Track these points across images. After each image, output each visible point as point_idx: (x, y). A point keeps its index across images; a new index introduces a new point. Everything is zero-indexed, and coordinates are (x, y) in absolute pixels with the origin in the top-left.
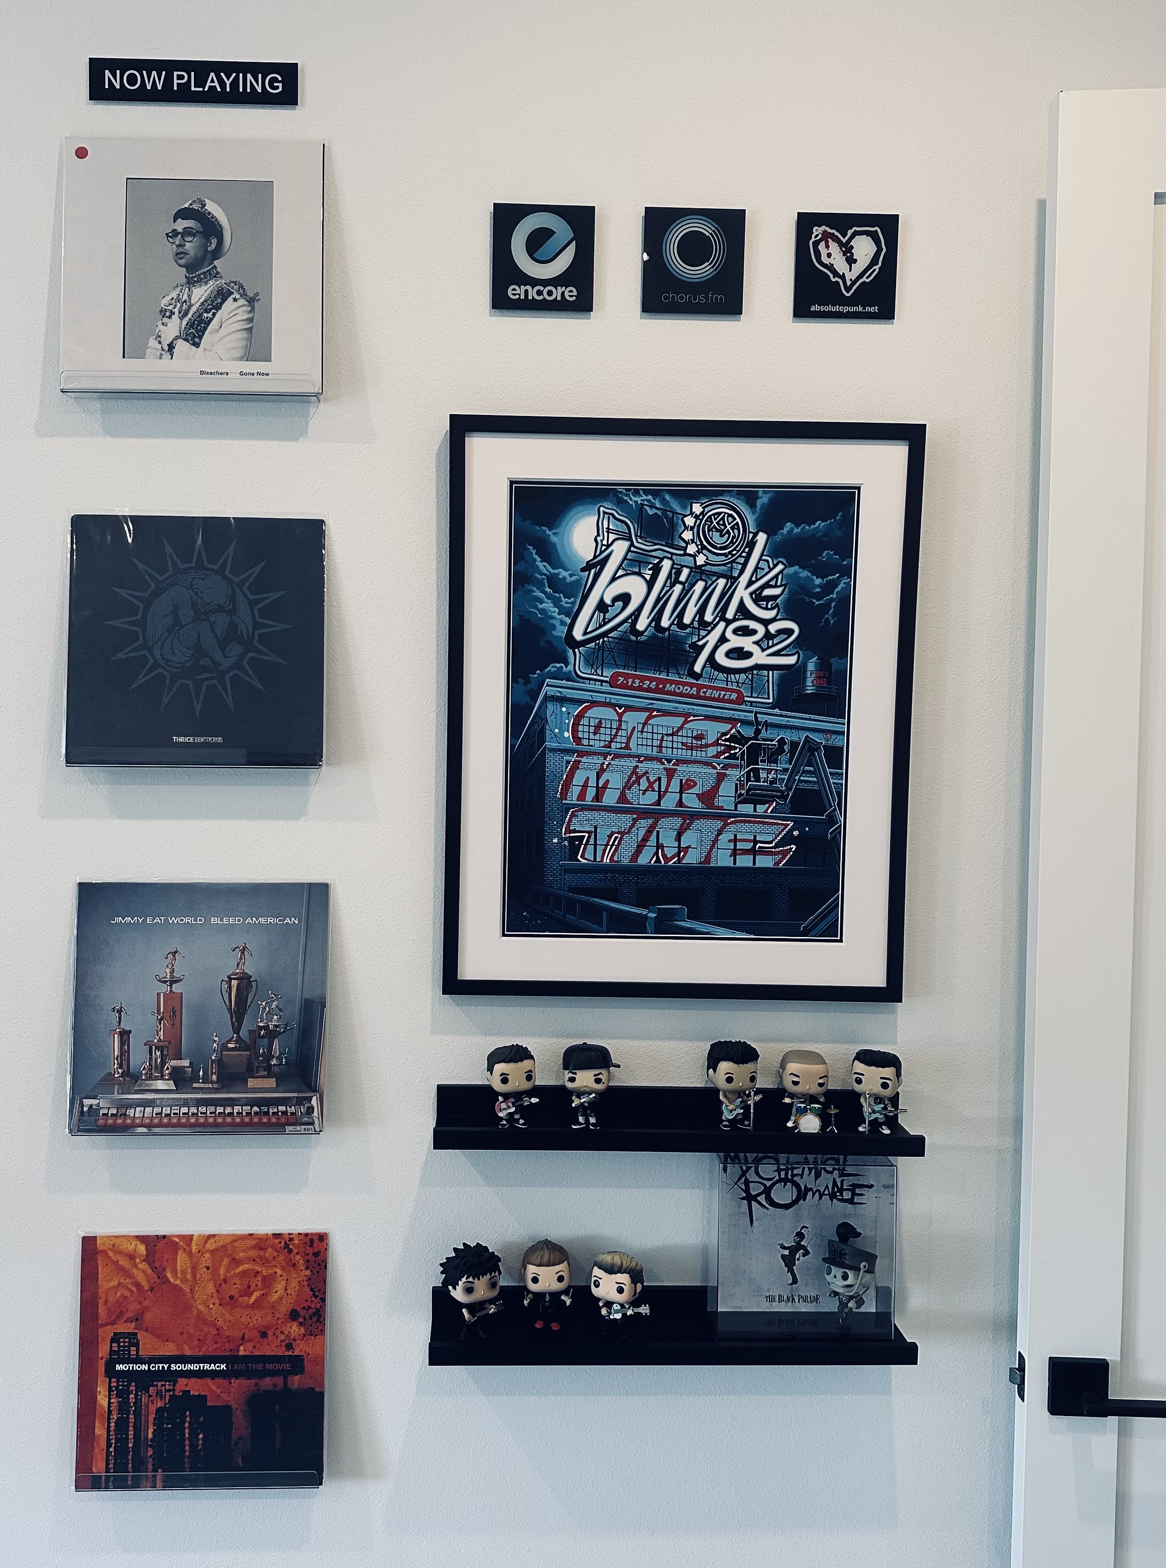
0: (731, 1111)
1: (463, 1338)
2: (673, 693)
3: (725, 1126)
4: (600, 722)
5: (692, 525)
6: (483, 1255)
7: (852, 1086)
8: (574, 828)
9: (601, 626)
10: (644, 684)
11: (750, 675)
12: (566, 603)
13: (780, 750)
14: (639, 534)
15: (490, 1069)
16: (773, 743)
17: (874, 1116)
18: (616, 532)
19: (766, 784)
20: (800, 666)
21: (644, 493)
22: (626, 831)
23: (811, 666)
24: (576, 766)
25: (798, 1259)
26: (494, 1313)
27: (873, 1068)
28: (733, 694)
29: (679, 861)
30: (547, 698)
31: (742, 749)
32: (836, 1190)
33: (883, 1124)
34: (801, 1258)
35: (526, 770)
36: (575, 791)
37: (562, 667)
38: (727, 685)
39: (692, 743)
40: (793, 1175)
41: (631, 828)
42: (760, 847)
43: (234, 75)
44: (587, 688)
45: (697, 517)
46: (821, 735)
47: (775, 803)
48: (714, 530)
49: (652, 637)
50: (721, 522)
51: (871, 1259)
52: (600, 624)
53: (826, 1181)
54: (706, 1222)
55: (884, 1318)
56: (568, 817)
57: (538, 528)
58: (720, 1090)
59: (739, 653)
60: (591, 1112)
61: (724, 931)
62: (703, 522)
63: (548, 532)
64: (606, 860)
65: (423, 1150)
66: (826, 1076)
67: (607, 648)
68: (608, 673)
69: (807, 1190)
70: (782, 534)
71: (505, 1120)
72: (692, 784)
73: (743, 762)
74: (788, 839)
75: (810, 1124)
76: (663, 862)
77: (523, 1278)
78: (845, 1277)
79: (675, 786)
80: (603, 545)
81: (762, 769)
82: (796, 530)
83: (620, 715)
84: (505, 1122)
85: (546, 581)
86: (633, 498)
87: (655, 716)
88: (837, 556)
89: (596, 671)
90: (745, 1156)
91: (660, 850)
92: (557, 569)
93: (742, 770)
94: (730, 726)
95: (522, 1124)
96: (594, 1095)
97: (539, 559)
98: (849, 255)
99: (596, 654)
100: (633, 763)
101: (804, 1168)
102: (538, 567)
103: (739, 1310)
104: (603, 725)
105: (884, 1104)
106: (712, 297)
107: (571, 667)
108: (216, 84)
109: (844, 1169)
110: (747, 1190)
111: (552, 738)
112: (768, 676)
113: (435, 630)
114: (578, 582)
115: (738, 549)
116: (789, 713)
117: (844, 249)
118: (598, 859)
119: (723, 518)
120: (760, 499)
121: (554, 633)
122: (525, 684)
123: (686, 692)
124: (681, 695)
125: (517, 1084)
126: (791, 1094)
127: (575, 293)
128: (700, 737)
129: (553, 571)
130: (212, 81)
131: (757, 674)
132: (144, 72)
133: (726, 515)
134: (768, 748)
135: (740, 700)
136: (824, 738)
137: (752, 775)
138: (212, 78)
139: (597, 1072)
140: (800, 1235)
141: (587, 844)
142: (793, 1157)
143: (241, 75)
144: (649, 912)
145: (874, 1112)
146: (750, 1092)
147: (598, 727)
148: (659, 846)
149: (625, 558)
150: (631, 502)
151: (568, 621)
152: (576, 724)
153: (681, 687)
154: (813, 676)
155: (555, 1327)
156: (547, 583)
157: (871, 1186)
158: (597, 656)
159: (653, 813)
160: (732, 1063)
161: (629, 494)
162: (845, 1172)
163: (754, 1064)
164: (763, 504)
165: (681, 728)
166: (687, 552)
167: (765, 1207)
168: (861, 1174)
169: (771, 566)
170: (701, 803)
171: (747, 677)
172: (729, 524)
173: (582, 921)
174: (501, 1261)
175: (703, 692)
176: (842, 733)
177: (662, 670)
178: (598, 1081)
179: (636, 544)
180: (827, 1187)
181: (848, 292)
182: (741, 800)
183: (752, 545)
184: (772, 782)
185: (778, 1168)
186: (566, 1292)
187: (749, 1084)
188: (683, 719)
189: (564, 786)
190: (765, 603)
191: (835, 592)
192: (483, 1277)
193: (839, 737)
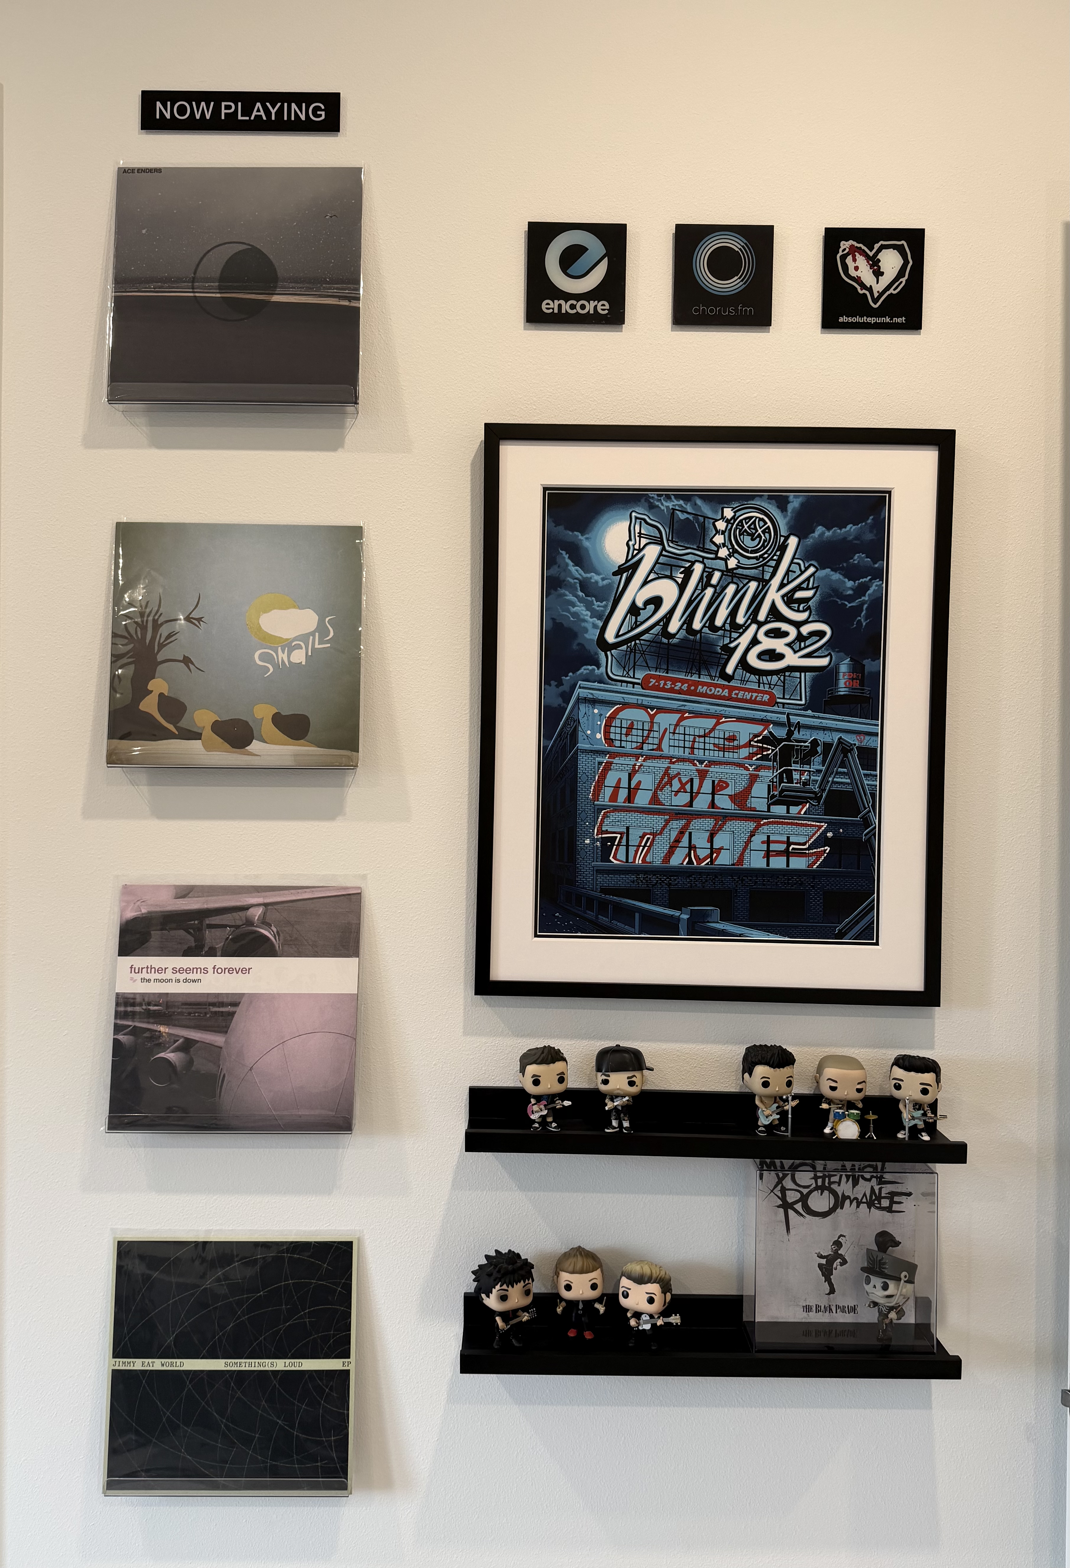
0: (767, 1117)
1: (496, 1347)
2: (705, 695)
3: (760, 1132)
4: (632, 723)
5: (724, 529)
6: (516, 1262)
7: (890, 1091)
8: (606, 828)
9: (632, 629)
10: (676, 686)
11: (782, 677)
12: (598, 606)
13: (813, 751)
14: (670, 539)
15: (523, 1070)
16: (806, 744)
17: (913, 1123)
18: (648, 536)
19: (799, 785)
20: (832, 668)
21: (675, 498)
22: (658, 832)
23: (844, 668)
24: (608, 767)
25: (836, 1269)
26: (528, 1321)
27: (913, 1073)
28: (765, 695)
29: (712, 862)
30: (579, 700)
31: (774, 750)
32: (874, 1198)
33: (922, 1130)
34: (839, 1267)
35: (559, 771)
36: (608, 792)
37: (594, 670)
38: (759, 687)
39: (724, 745)
40: (830, 1183)
41: (663, 829)
42: (793, 849)
43: (279, 104)
44: (619, 690)
45: (728, 521)
46: (854, 736)
47: (808, 804)
48: (745, 534)
49: (682, 640)
50: (752, 526)
51: (912, 1268)
52: (631, 628)
53: (864, 1188)
54: (741, 1230)
55: (924, 1329)
56: (600, 818)
57: (571, 533)
58: (755, 1095)
59: (771, 655)
60: (625, 1115)
61: (758, 933)
62: (734, 526)
63: (580, 537)
64: (639, 861)
65: (455, 1153)
66: (864, 1082)
67: (639, 650)
68: (640, 675)
69: (845, 1197)
70: (814, 538)
71: (537, 1122)
72: (724, 785)
73: (775, 763)
74: (822, 841)
75: (848, 1130)
76: (695, 864)
77: (555, 1284)
78: (885, 1287)
79: (707, 787)
80: (635, 549)
81: (795, 770)
82: (828, 534)
83: (652, 717)
84: (537, 1125)
85: (578, 585)
86: (665, 503)
87: (688, 718)
88: (869, 559)
89: (628, 673)
90: (781, 1163)
91: (692, 851)
92: (589, 573)
93: (775, 771)
94: (762, 727)
95: (555, 1128)
96: (627, 1098)
97: (571, 563)
98: (875, 268)
99: (628, 657)
100: (665, 764)
101: (841, 1176)
102: (570, 570)
103: (775, 1320)
104: (635, 727)
105: (923, 1110)
106: (741, 310)
107: (603, 669)
108: (262, 113)
109: (882, 1177)
110: (783, 1198)
111: (584, 739)
112: (800, 678)
113: (469, 634)
114: (609, 586)
115: (769, 552)
116: (821, 715)
117: (871, 262)
118: (631, 860)
119: (754, 522)
120: (791, 504)
121: (586, 635)
122: (557, 686)
123: (718, 694)
124: (713, 696)
125: (549, 1087)
126: (829, 1099)
127: (607, 307)
128: (732, 739)
129: (585, 575)
130: (258, 110)
131: (789, 676)
132: (194, 103)
133: (757, 519)
134: (801, 750)
135: (773, 702)
136: (858, 740)
137: (785, 777)
138: (258, 108)
139: (630, 1074)
140: (838, 1244)
141: (618, 845)
142: (831, 1165)
143: (286, 104)
144: (681, 914)
145: (913, 1118)
146: (787, 1098)
147: (630, 728)
148: (691, 847)
149: (657, 562)
150: (662, 508)
151: (600, 624)
152: (608, 726)
153: (713, 689)
154: (846, 677)
155: (588, 1335)
156: (580, 587)
157: (910, 1194)
158: (629, 658)
159: (685, 814)
160: (768, 1067)
161: (660, 500)
162: (883, 1180)
163: (791, 1068)
164: (794, 508)
165: (713, 729)
166: (720, 555)
167: (802, 1215)
168: (899, 1182)
169: (803, 568)
170: (733, 804)
171: (779, 679)
172: (760, 528)
173: (614, 922)
174: (533, 1268)
175: (735, 694)
176: (876, 734)
177: (694, 672)
178: (632, 1084)
179: (667, 548)
180: (865, 1195)
181: (875, 304)
182: (774, 801)
183: (783, 548)
184: (805, 784)
185: (815, 1175)
186: (599, 1300)
187: (785, 1089)
188: (714, 721)
189: (597, 788)
190: (796, 605)
191: (867, 595)
192: (517, 1284)
193: (873, 738)
